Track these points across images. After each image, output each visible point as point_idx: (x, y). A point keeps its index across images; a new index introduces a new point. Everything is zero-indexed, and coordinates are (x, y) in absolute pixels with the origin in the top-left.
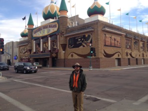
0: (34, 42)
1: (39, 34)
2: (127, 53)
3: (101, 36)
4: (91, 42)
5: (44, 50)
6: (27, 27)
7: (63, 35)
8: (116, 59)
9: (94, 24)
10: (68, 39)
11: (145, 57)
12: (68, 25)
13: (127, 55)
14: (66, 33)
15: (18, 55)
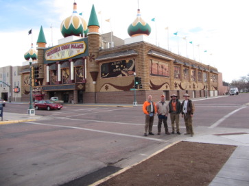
0: (48, 67)
1: (55, 57)
2: (176, 84)
3: (147, 62)
4: (134, 70)
5: (63, 79)
7: (94, 59)
8: (164, 91)
9: (138, 46)
10: (101, 64)
11: (196, 89)
12: (100, 46)
13: (176, 86)
14: (97, 57)
15: (20, 87)
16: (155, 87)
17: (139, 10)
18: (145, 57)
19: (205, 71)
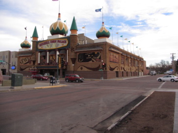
0: (39, 54)
1: (45, 47)
3: (108, 54)
4: (100, 58)
5: (51, 62)
7: (74, 50)
8: (116, 72)
9: (103, 44)
10: (78, 54)
11: (132, 71)
12: (78, 42)
13: (122, 69)
14: (76, 49)
15: (16, 65)
16: (112, 69)
17: (103, 22)
18: (107, 51)
19: (137, 60)
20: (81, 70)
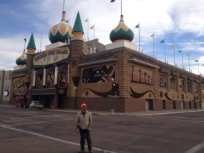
0: (35, 72)
1: (42, 62)
4: (114, 76)
5: (48, 83)
6: (26, 51)
7: (76, 64)
8: (147, 100)
9: (118, 52)
10: (83, 70)
11: (185, 99)
12: (83, 51)
13: (161, 95)
14: (80, 63)
16: (136, 95)
17: (122, 16)
18: (125, 63)
19: (195, 81)
20: (86, 96)
